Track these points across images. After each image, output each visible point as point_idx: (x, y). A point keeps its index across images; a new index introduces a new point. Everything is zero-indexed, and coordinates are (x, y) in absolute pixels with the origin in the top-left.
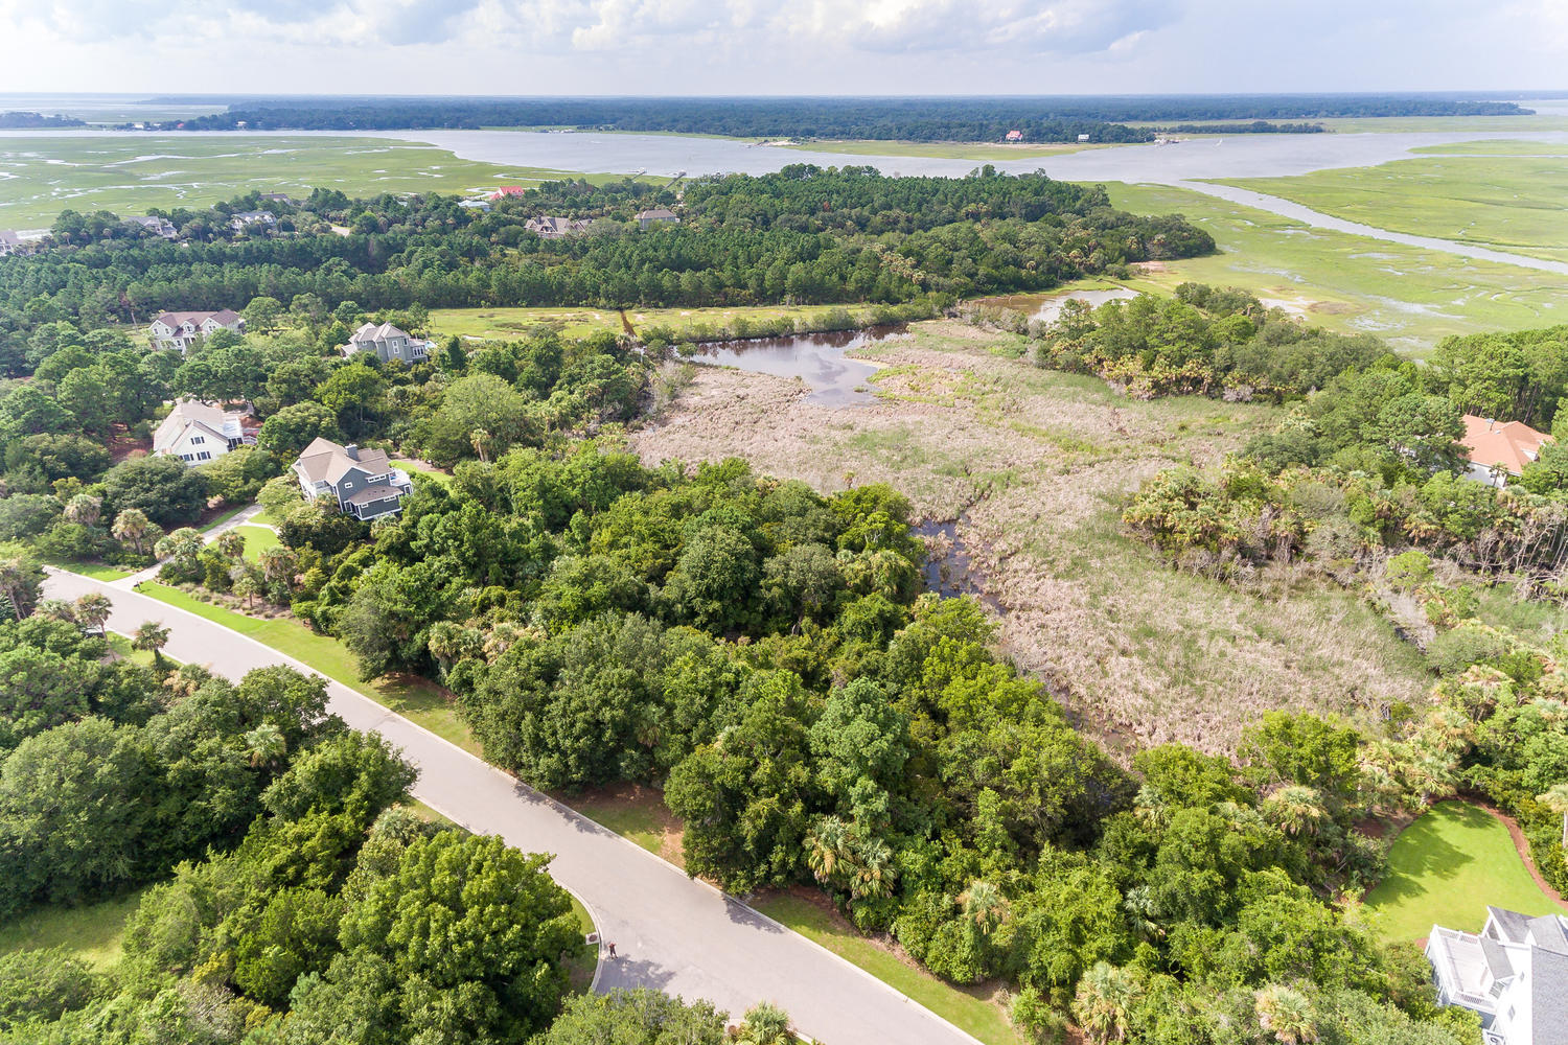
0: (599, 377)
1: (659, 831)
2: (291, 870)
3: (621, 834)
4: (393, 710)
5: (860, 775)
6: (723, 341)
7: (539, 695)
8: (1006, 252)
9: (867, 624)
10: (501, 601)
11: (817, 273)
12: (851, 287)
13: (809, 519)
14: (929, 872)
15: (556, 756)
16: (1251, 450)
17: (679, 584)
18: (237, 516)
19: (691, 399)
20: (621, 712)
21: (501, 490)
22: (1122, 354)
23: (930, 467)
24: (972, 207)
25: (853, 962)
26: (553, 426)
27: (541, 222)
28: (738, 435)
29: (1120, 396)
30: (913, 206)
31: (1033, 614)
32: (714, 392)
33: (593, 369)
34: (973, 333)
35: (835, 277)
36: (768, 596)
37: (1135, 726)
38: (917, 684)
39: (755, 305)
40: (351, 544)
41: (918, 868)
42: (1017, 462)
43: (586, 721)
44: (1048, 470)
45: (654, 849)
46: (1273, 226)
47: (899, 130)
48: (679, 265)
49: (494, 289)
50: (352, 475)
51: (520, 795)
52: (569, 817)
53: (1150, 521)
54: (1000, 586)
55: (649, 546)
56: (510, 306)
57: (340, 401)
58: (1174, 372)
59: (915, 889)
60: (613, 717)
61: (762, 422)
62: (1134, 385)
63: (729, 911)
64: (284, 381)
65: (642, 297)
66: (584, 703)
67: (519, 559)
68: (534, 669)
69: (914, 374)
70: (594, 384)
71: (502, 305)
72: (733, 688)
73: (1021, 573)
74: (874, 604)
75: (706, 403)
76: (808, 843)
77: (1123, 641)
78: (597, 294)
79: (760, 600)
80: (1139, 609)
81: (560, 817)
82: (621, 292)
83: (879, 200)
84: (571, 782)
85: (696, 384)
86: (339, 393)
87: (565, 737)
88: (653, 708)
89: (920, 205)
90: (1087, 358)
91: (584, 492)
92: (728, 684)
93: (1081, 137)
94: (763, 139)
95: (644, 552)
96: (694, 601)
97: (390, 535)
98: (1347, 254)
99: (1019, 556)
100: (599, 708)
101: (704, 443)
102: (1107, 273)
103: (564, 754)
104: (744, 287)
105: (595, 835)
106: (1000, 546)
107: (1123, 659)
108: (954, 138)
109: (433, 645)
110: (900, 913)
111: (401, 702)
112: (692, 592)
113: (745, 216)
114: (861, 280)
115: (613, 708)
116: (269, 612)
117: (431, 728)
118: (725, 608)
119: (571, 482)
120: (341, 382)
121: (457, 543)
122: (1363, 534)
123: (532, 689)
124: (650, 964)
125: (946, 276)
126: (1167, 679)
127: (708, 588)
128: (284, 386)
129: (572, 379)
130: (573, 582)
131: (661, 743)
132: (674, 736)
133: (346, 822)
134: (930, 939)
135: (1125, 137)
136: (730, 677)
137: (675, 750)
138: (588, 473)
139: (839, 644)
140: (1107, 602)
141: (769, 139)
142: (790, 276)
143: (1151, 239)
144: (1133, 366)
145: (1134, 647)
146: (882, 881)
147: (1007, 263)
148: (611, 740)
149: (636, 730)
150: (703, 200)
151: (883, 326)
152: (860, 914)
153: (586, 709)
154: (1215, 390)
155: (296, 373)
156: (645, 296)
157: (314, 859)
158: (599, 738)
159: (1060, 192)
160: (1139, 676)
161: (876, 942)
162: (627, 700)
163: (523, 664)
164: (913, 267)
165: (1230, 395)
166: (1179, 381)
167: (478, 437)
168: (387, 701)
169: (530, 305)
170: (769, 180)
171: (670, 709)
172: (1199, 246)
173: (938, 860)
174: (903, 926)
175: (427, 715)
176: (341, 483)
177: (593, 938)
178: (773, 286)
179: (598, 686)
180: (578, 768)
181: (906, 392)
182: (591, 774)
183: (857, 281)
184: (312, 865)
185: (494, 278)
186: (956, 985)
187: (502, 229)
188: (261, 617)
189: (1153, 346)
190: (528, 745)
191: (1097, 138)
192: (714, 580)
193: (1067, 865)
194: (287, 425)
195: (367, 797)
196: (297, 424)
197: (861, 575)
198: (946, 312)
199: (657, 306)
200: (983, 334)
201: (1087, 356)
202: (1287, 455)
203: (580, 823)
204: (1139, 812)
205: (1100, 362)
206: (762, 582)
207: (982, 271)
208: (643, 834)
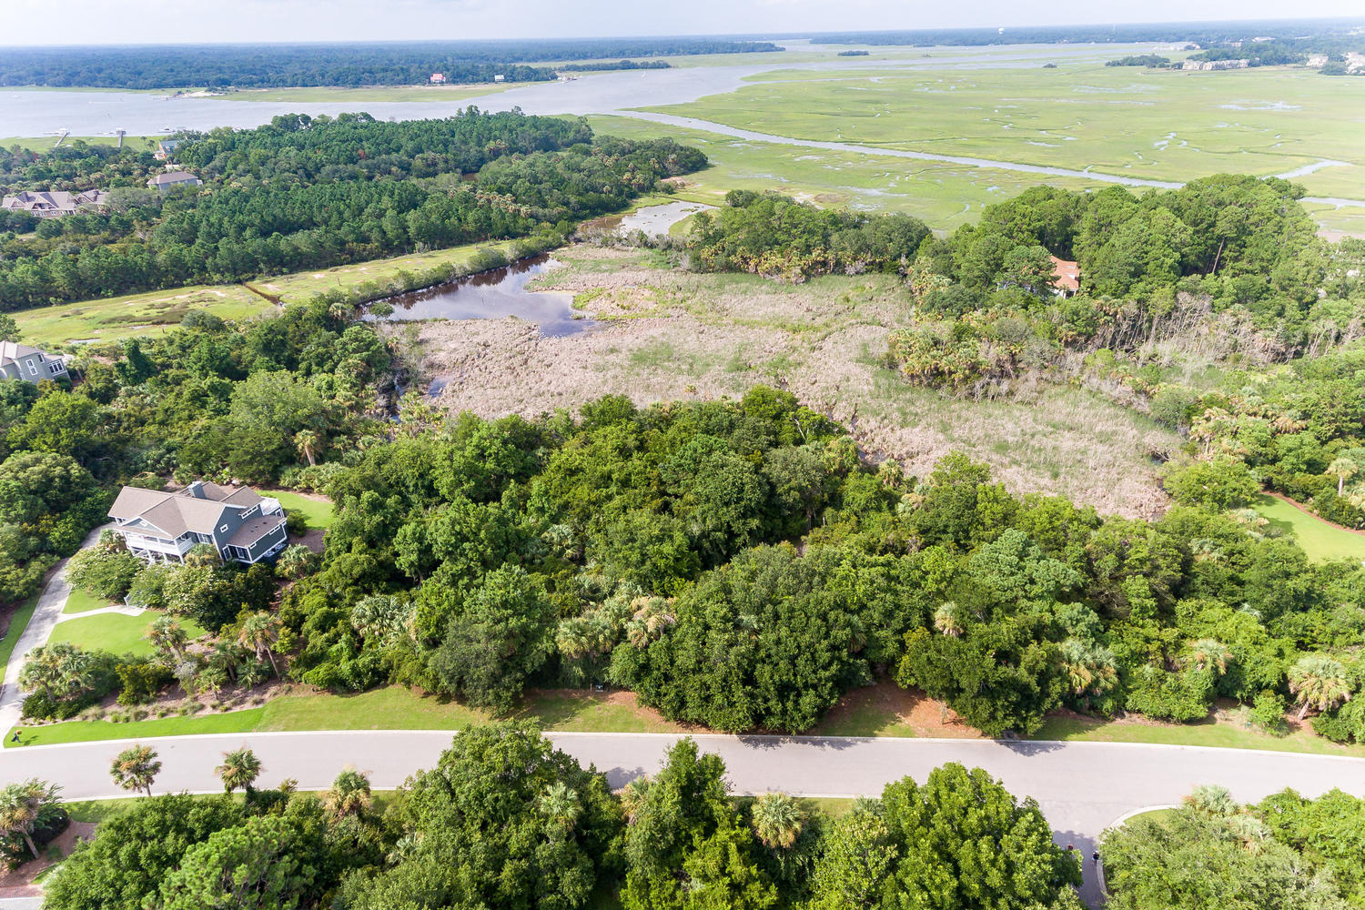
1: (897, 719)
3: (871, 735)
8: (581, 180)
9: (874, 498)
10: (550, 585)
11: (434, 219)
12: (472, 226)
18: (38, 612)
19: (437, 356)
22: (762, 252)
24: (492, 144)
25: (1126, 741)
27: (29, 199)
29: (781, 285)
30: (441, 147)
32: (451, 345)
33: (344, 344)
34: (611, 253)
35: (453, 220)
36: (792, 501)
39: (384, 258)
42: (774, 349)
44: (801, 350)
45: (908, 733)
46: (722, 142)
47: (323, 76)
49: (61, 281)
50: (232, 516)
51: (756, 746)
52: (820, 743)
53: (930, 370)
57: (65, 441)
58: (809, 259)
62: (788, 274)
63: (1014, 751)
65: (262, 265)
67: (522, 541)
70: (354, 360)
75: (457, 356)
76: (1064, 668)
77: (996, 458)
78: (203, 269)
79: (784, 506)
80: (979, 433)
81: (809, 747)
82: (234, 263)
85: (427, 341)
86: (57, 432)
89: (446, 146)
93: (497, 77)
94: (175, 90)
99: (861, 419)
102: (656, 190)
104: (367, 240)
107: (1009, 470)
108: (382, 81)
109: (565, 648)
111: (536, 719)
113: (285, 171)
114: (479, 220)
116: (255, 697)
117: (596, 728)
119: (482, 456)
120: (53, 420)
121: (473, 545)
122: (1054, 346)
125: (546, 207)
135: (533, 76)
140: (955, 435)
141: (184, 90)
142: (410, 224)
143: (665, 158)
144: (775, 259)
145: (1006, 461)
146: (1116, 674)
150: (210, 159)
152: (1106, 707)
154: (839, 268)
156: (265, 263)
159: (552, 126)
161: (1121, 720)
164: (514, 202)
165: (851, 270)
166: (814, 265)
167: (305, 439)
169: (117, 293)
170: (268, 132)
174: (1134, 700)
175: (579, 720)
176: (222, 529)
178: (398, 237)
181: (620, 312)
183: (476, 222)
186: (1199, 722)
188: (247, 707)
191: (512, 77)
192: (750, 500)
198: (570, 238)
199: (282, 274)
200: (621, 253)
201: (732, 258)
202: (960, 303)
203: (832, 744)
204: (1202, 559)
205: (745, 260)
206: (780, 490)
207: (573, 199)
208: (888, 727)
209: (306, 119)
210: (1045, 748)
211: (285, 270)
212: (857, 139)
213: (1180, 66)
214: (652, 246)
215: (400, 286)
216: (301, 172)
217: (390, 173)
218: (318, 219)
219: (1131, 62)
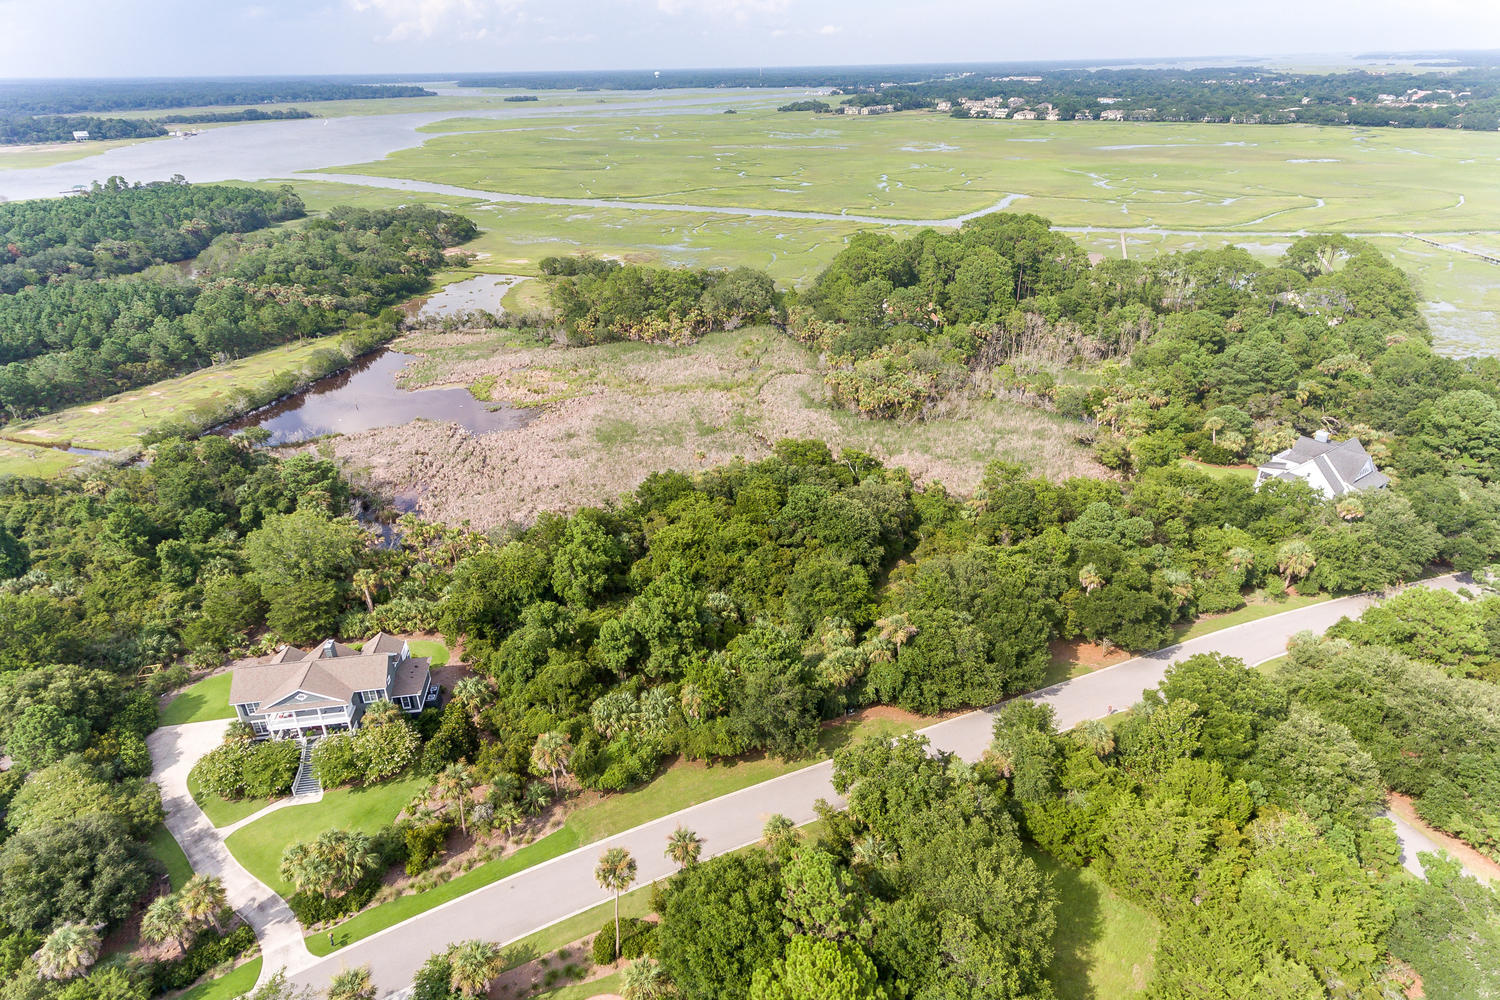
8: (368, 260)
18: (181, 838)
62: (676, 336)
69: (505, 382)
70: (315, 491)
89: (126, 231)
90: (614, 328)
93: (77, 134)
104: (144, 358)
135: (130, 131)
142: (193, 332)
151: (366, 356)
172: (466, 228)
178: (184, 349)
181: (536, 397)
183: (273, 321)
191: (100, 132)
198: (401, 327)
199: (41, 414)
200: (474, 336)
201: (610, 327)
203: (1047, 693)
205: (626, 328)
208: (1073, 671)
210: (1172, 651)
211: (43, 409)
212: (611, 194)
213: (842, 111)
214: (504, 326)
215: (241, 405)
217: (68, 270)
218: (51, 339)
219: (797, 107)
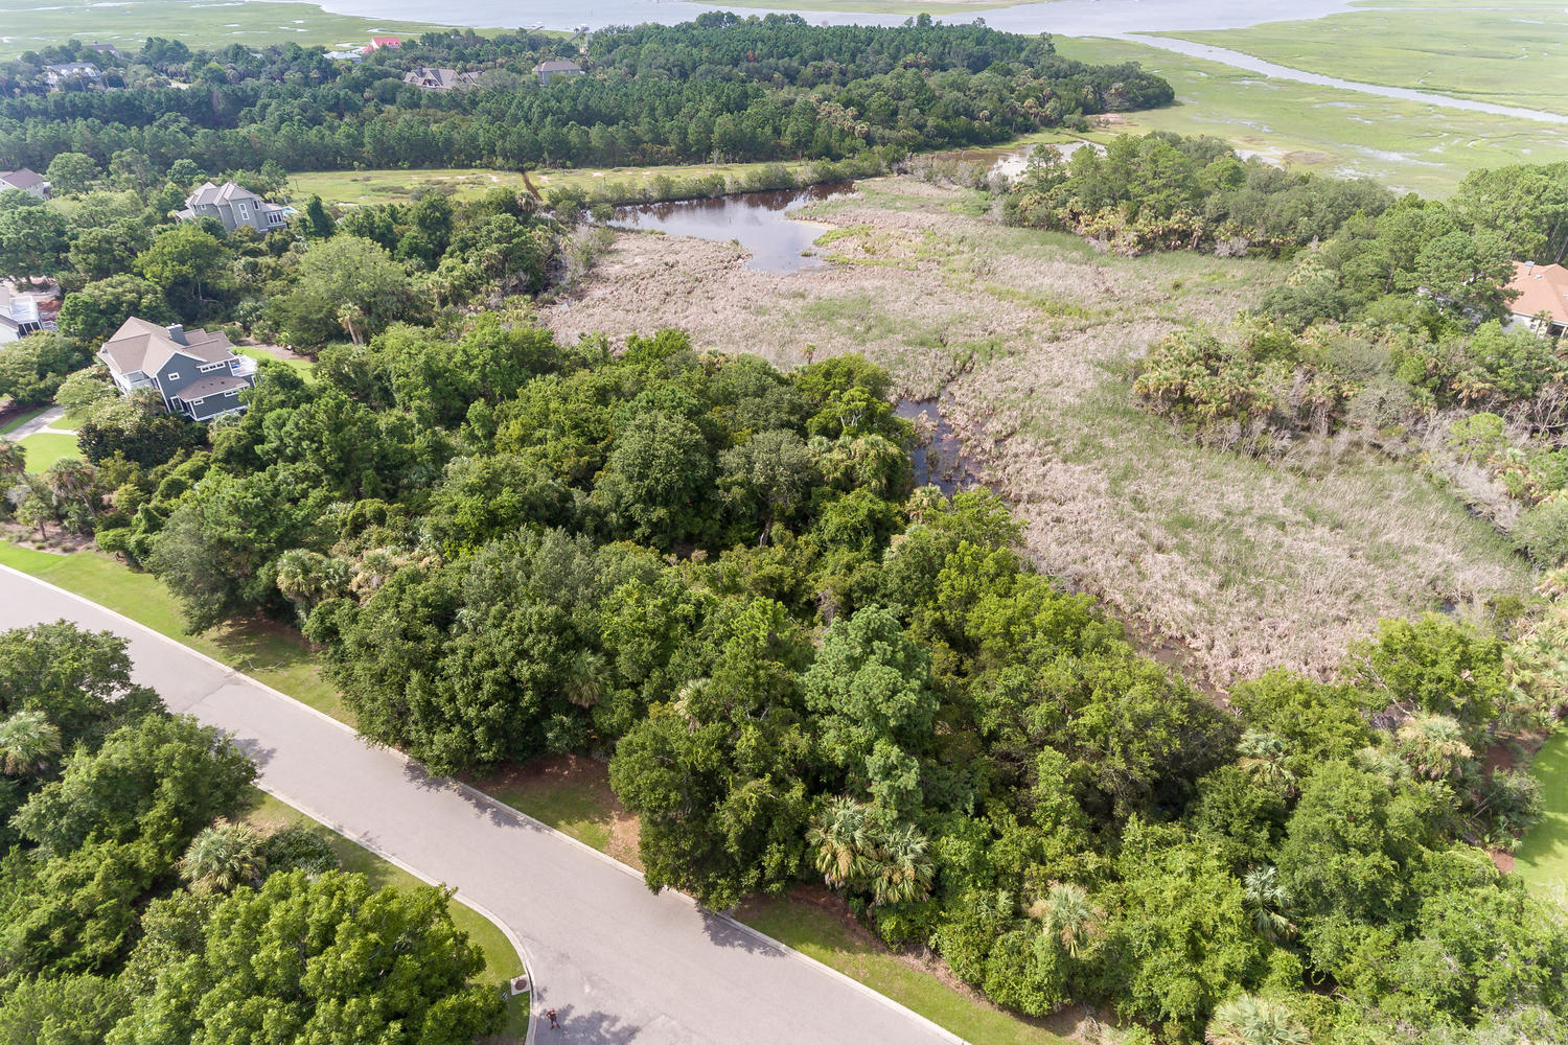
0: (498, 241)
1: (605, 818)
2: (56, 935)
3: (554, 825)
4: (237, 669)
5: (877, 738)
6: (644, 203)
7: (429, 646)
8: (957, 100)
9: (854, 529)
10: (380, 517)
11: (746, 126)
12: (787, 141)
13: (770, 399)
14: (979, 863)
15: (457, 729)
16: (1268, 305)
17: (611, 487)
18: (33, 422)
19: (611, 268)
20: (544, 667)
21: (379, 378)
22: (1101, 207)
23: (900, 337)
24: (910, 58)
25: (882, 992)
26: (444, 302)
27: (423, 75)
28: (670, 307)
29: (1102, 253)
30: (847, 56)
31: (1045, 507)
32: (638, 260)
33: (490, 232)
34: (927, 190)
35: (768, 130)
36: (728, 499)
37: (1189, 639)
38: (931, 604)
39: (678, 164)
40: (180, 451)
41: (964, 859)
42: (999, 329)
43: (496, 682)
44: (1035, 337)
45: (599, 844)
46: (1228, 77)
48: (587, 118)
49: (368, 147)
50: (176, 362)
51: (414, 778)
52: (481, 806)
53: (1168, 390)
54: (1000, 474)
55: (570, 440)
56: (390, 168)
57: (167, 273)
58: (1161, 225)
59: (959, 888)
60: (533, 675)
61: (698, 292)
62: (1118, 240)
63: (707, 928)
64: (92, 250)
65: (546, 155)
66: (492, 654)
67: (403, 463)
68: (422, 611)
69: (867, 235)
70: (492, 250)
71: (379, 167)
72: (694, 623)
73: (1023, 458)
74: (862, 503)
75: (630, 272)
76: (815, 835)
77: (1157, 534)
78: (492, 152)
79: (717, 504)
80: (1170, 495)
81: (469, 808)
82: (521, 149)
83: (809, 50)
84: (480, 762)
85: (616, 251)
86: (165, 263)
87: (468, 704)
88: (588, 657)
89: (853, 56)
90: (1061, 212)
91: (484, 377)
92: (686, 618)
95: (564, 448)
96: (633, 509)
97: (228, 437)
98: (1310, 103)
99: (1018, 438)
100: (514, 662)
101: (630, 317)
102: (1065, 126)
103: (467, 725)
104: (665, 142)
105: (517, 830)
106: (993, 426)
107: (1160, 557)
109: (283, 582)
110: (944, 921)
111: (247, 657)
112: (629, 496)
113: (660, 67)
114: (798, 133)
115: (532, 661)
116: (69, 545)
117: (288, 690)
118: (672, 516)
119: (467, 365)
120: (166, 250)
121: (314, 446)
122: (1415, 396)
123: (419, 639)
124: (602, 1017)
125: (892, 128)
126: (1217, 579)
127: (649, 492)
128: (92, 256)
129: (465, 246)
130: (472, 490)
131: (602, 703)
132: (618, 694)
133: (143, 852)
134: (986, 956)
136: (689, 609)
137: (622, 712)
138: (488, 353)
139: (819, 555)
140: (1130, 488)
142: (716, 129)
143: (1108, 88)
144: (1113, 218)
145: (1170, 542)
146: (917, 881)
147: (957, 114)
148: (532, 704)
149: (567, 687)
150: (610, 52)
151: (827, 185)
152: (888, 925)
153: (494, 665)
154: (1206, 244)
155: (108, 240)
156: (550, 153)
157: (91, 915)
158: (515, 701)
159: (1004, 42)
160: (1185, 578)
161: (910, 959)
162: (551, 649)
163: (406, 605)
164: (855, 118)
165: (1222, 249)
166: (1167, 234)
167: (347, 313)
168: (228, 657)
169: (412, 167)
170: (685, 28)
171: (611, 656)
172: (1156, 96)
173: (986, 844)
174: (947, 937)
175: (284, 673)
176: (163, 373)
177: (521, 984)
178: (698, 142)
179: (510, 632)
180: (489, 743)
181: (861, 254)
182: (508, 749)
183: (792, 134)
184: (90, 924)
185: (367, 134)
186: (1028, 1018)
187: (377, 83)
188: (58, 551)
189: (1136, 196)
190: (416, 715)
192: (657, 480)
193: (1164, 843)
194: (95, 303)
195: (177, 811)
196: (109, 303)
197: (842, 466)
198: (895, 167)
199: (564, 166)
200: (939, 192)
201: (1060, 210)
202: (1310, 309)
204: (1247, 764)
205: (1075, 216)
206: (718, 481)
207: (931, 122)
208: (584, 823)
209: (732, 18)
210: (750, 944)
211: (568, 163)
216: (675, 70)
218: (629, 114)
